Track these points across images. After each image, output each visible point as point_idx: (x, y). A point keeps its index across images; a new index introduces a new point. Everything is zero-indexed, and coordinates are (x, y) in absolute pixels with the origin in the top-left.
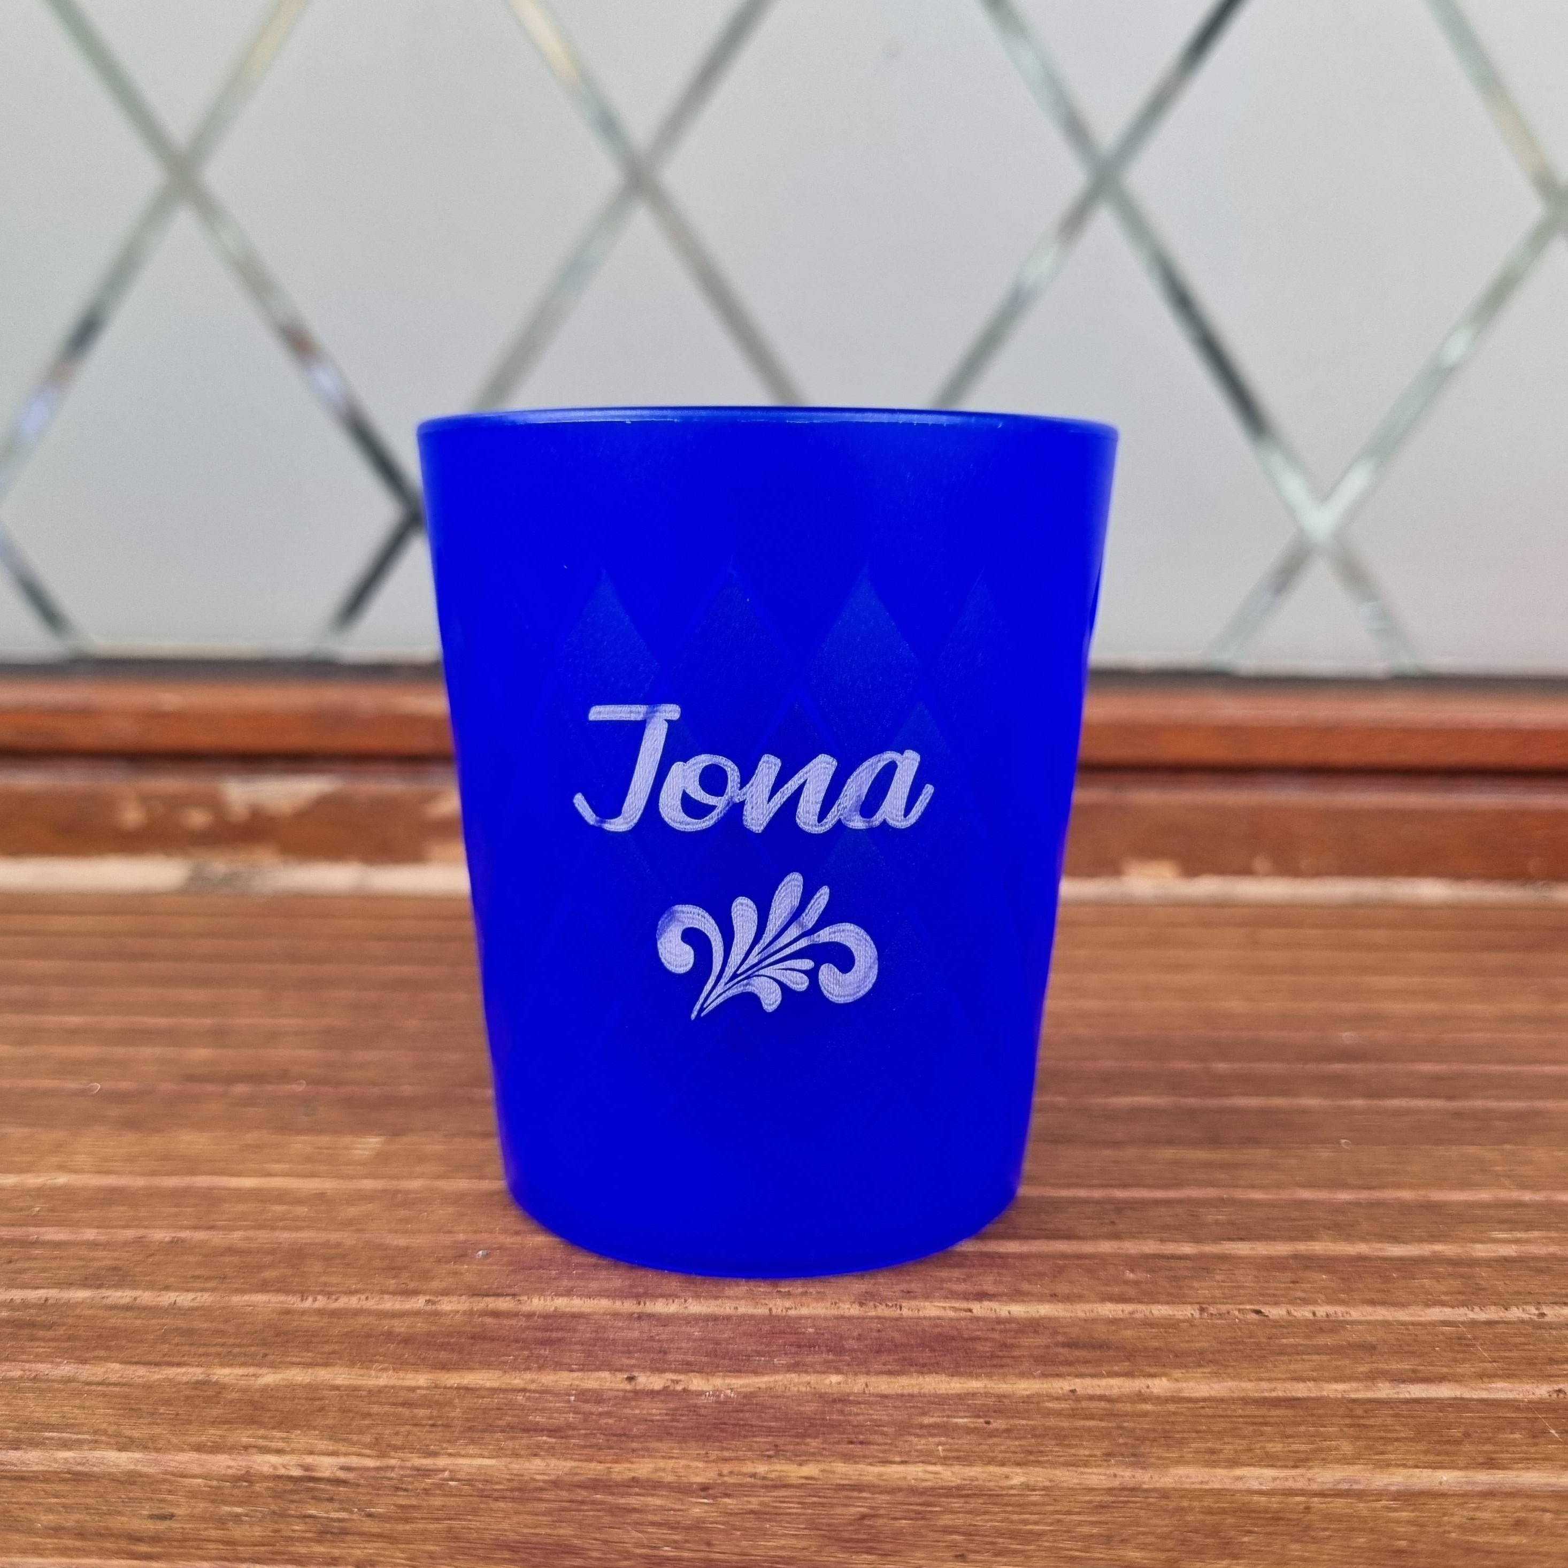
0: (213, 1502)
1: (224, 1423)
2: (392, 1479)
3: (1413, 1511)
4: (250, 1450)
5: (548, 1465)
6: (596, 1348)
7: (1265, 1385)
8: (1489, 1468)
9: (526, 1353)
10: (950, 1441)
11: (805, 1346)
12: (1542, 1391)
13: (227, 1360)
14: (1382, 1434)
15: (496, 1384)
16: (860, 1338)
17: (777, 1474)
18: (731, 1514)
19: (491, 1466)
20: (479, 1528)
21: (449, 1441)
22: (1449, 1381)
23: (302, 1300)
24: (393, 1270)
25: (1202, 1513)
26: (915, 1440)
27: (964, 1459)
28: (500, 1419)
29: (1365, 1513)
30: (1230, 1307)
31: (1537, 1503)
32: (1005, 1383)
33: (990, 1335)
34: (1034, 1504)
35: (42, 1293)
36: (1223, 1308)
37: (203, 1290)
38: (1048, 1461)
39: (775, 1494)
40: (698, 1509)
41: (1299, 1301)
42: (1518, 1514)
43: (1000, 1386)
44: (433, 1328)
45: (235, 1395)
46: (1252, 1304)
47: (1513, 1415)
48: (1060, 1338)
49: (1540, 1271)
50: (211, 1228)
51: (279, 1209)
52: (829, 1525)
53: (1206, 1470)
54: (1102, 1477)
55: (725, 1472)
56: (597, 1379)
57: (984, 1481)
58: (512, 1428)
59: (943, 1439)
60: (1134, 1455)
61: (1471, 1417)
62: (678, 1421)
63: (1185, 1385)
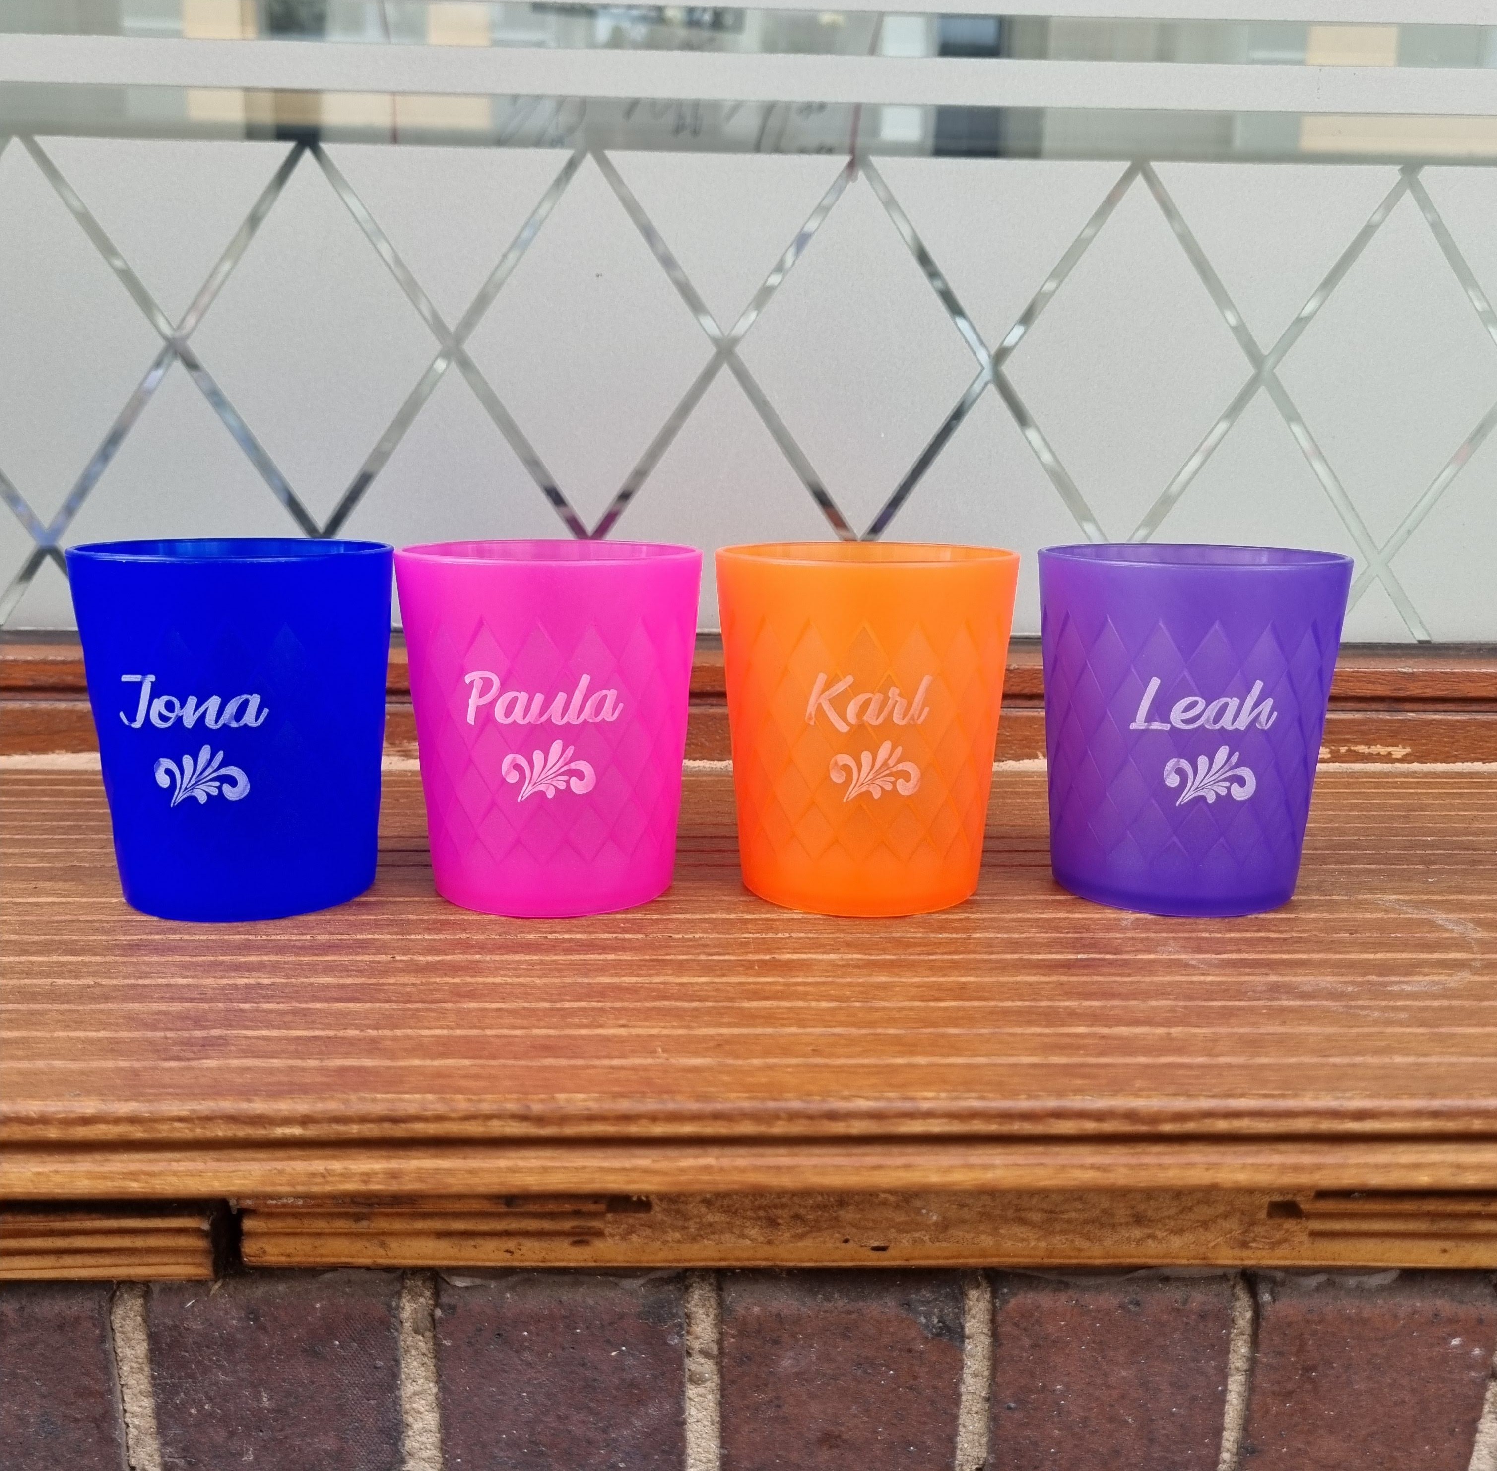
5: (354, 980)
6: (381, 949)
7: (653, 956)
9: (351, 950)
10: (516, 972)
14: (690, 969)
19: (331, 980)
20: (324, 994)
21: (315, 974)
22: (730, 955)
30: (658, 934)
32: (548, 957)
33: (550, 943)
34: (538, 986)
36: (655, 935)
38: (551, 976)
39: (439, 985)
40: (409, 989)
41: (690, 932)
42: (719, 987)
43: (545, 957)
44: (313, 944)
45: (229, 964)
46: (668, 933)
48: (579, 944)
52: (458, 992)
53: (611, 978)
59: (513, 971)
60: (585, 975)
61: (728, 964)
62: (409, 968)
63: (621, 957)
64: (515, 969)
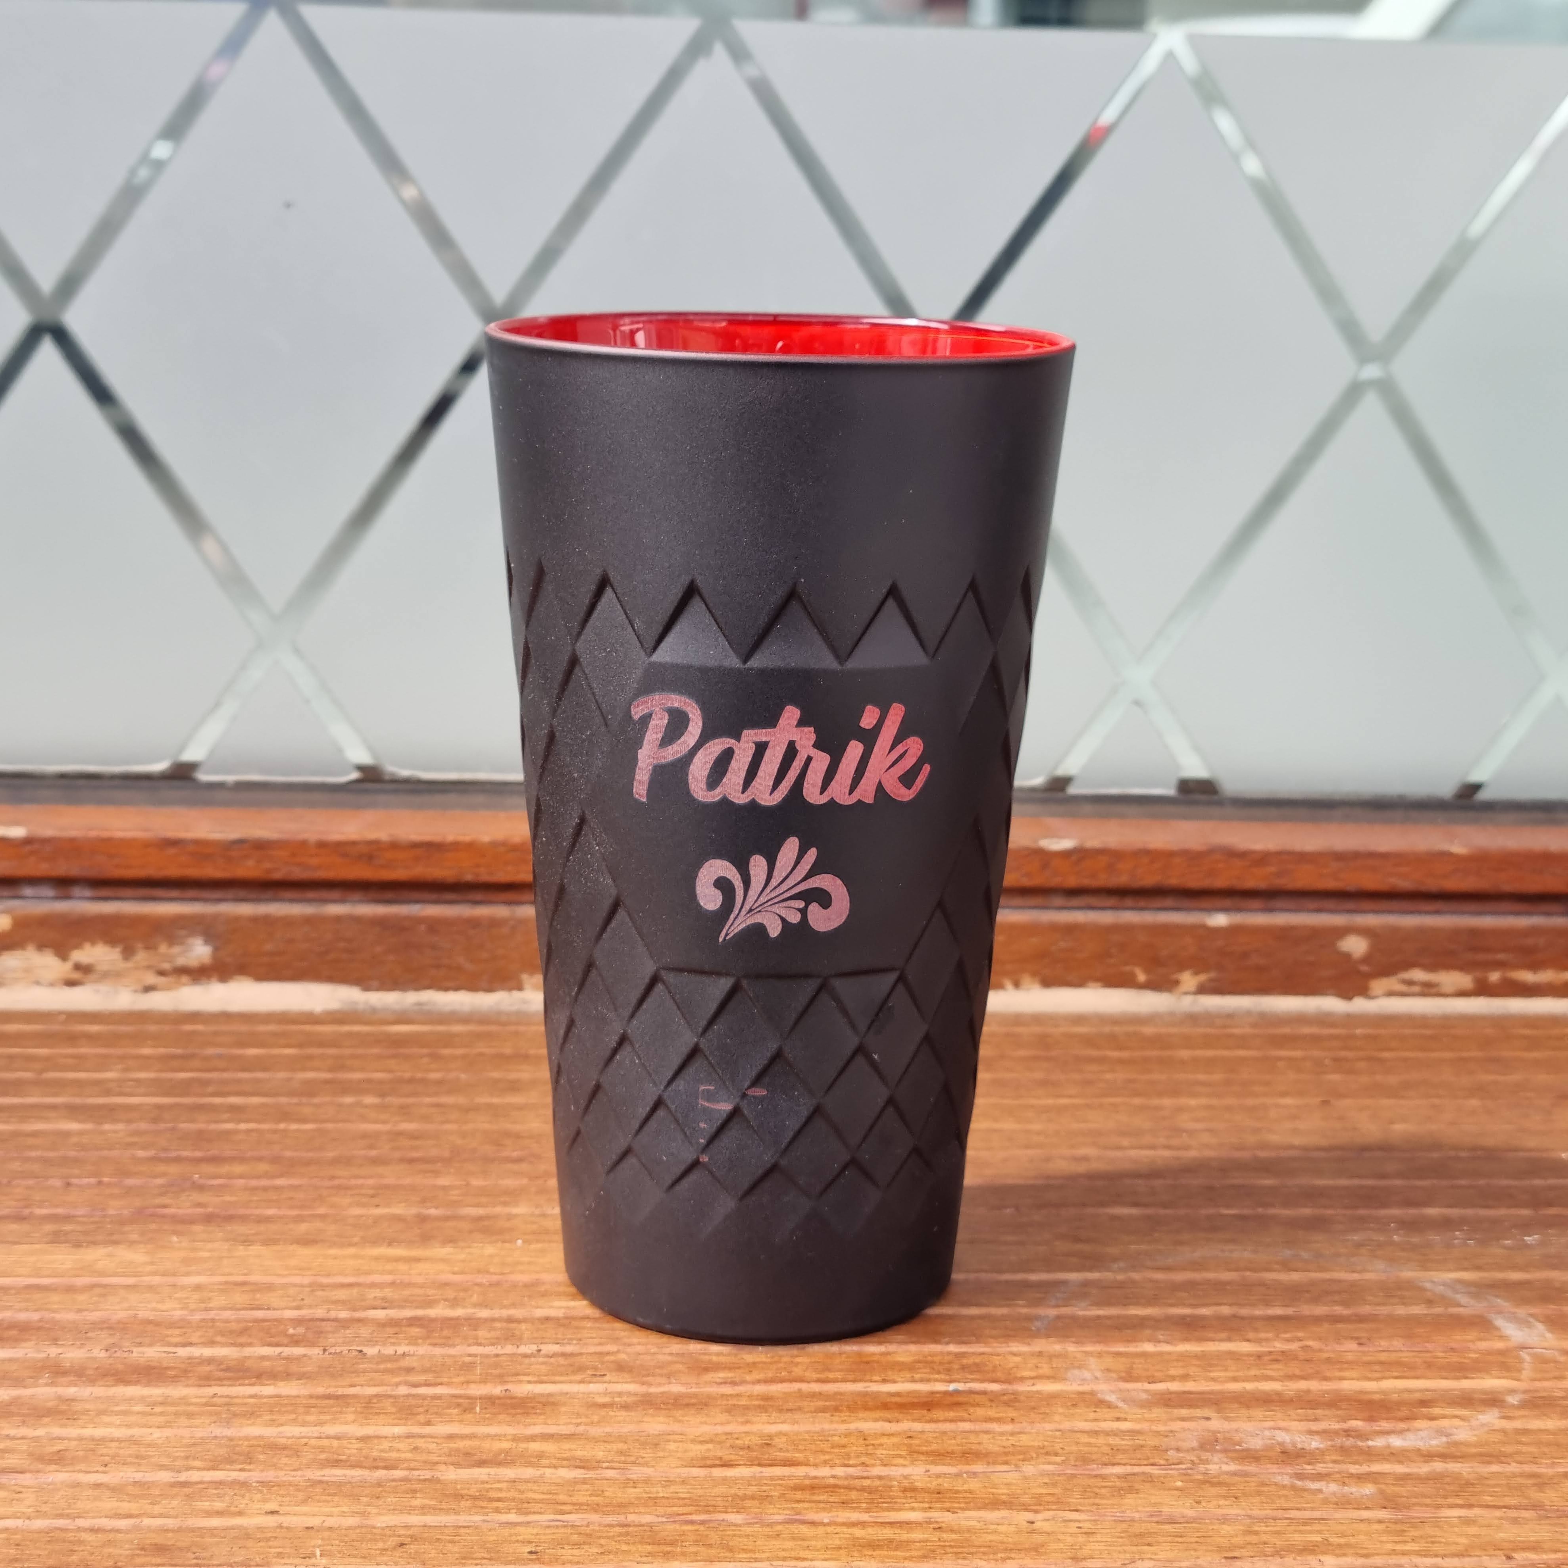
3: (362, 1444)
7: (332, 1388)
16: (97, 1368)
27: (128, 1426)
46: (358, 1346)
47: (463, 1401)
48: (222, 1367)
52: (40, 1454)
61: (439, 1403)
64: (124, 1413)
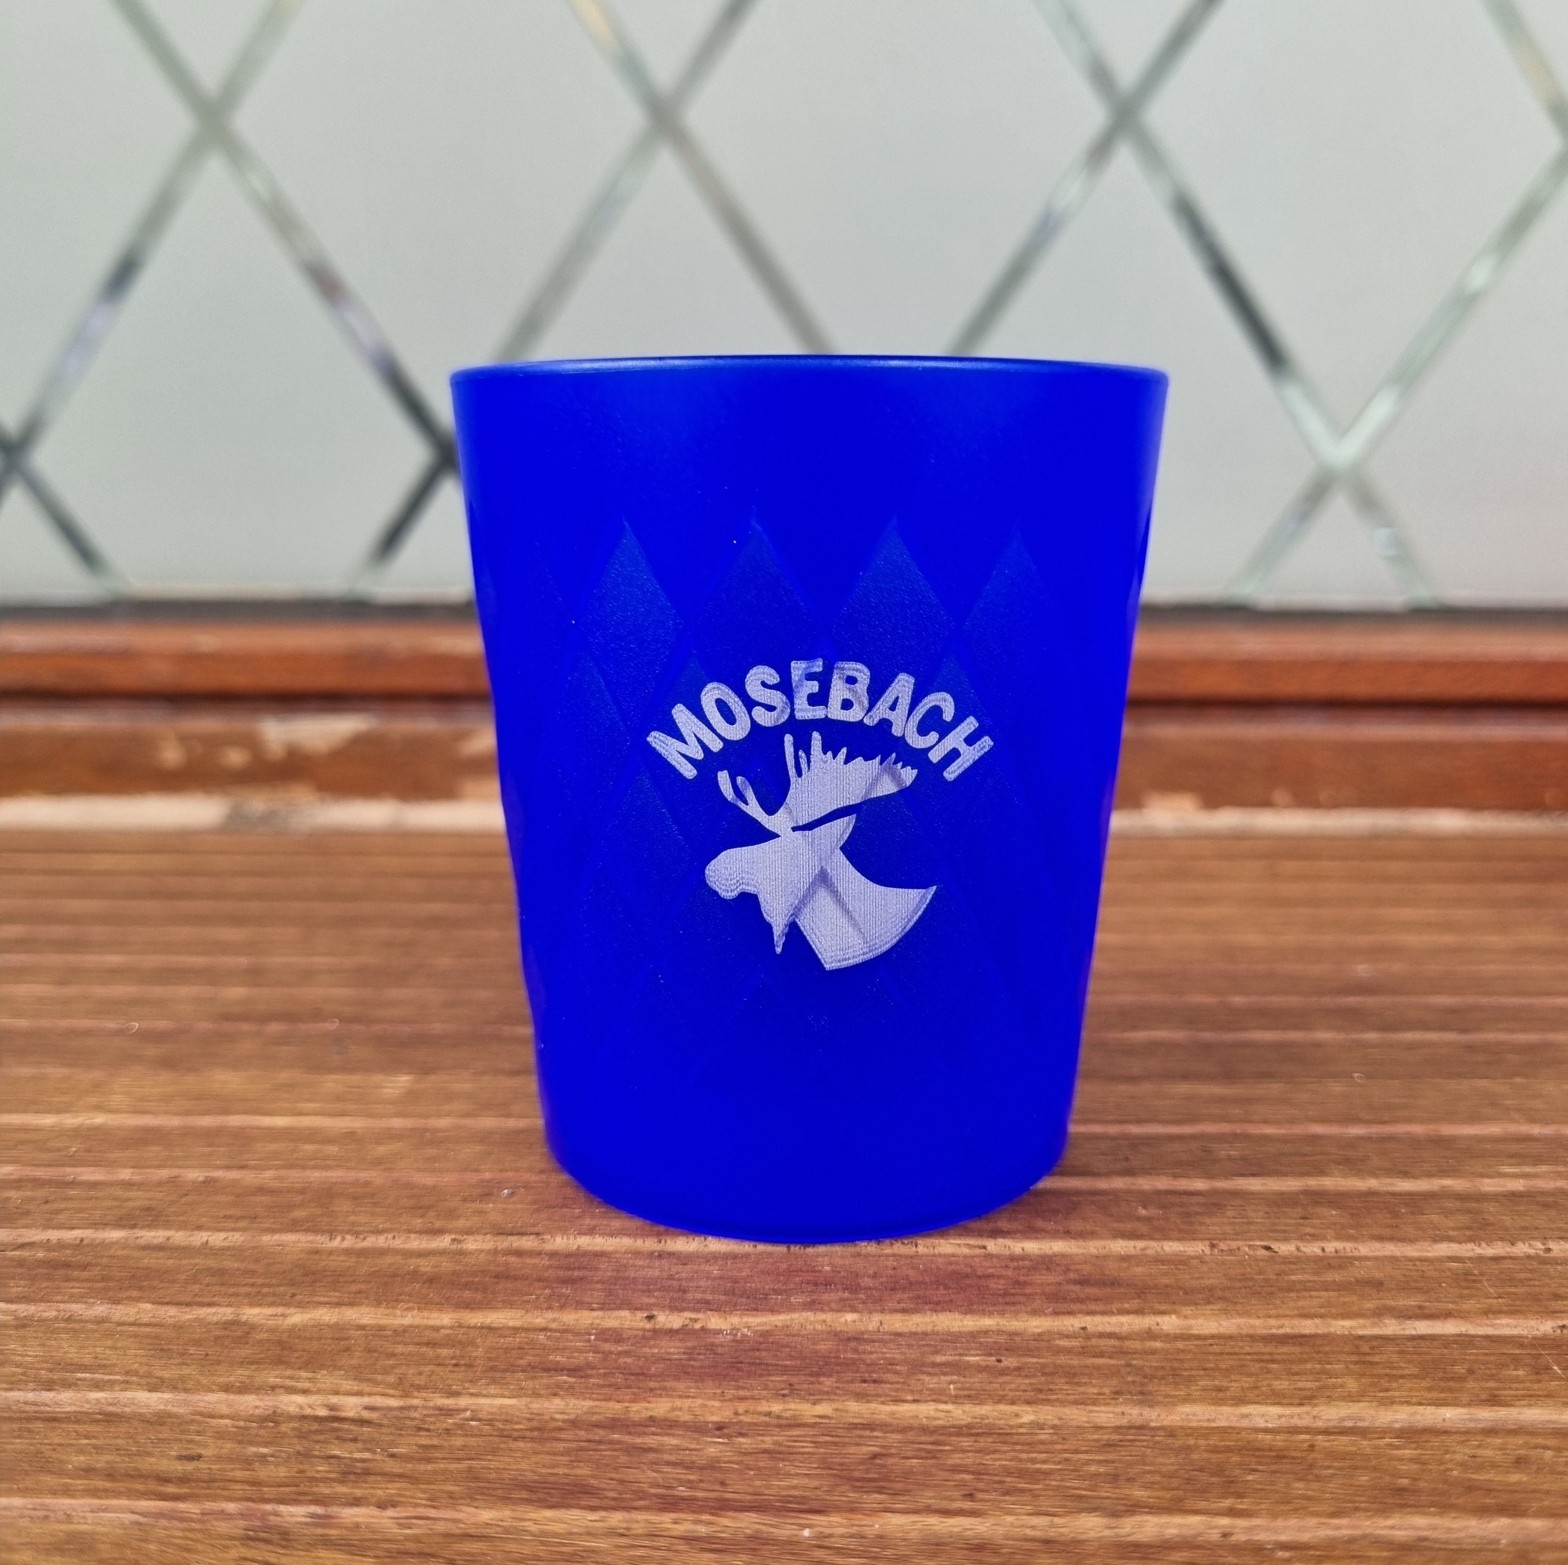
0: (240, 1442)
1: (252, 1363)
2: (414, 1419)
3: (1415, 1449)
4: (278, 1391)
5: (567, 1405)
6: (617, 1287)
7: (1273, 1322)
8: (1492, 1405)
9: (547, 1291)
10: (962, 1379)
11: (822, 1284)
12: (1546, 1327)
13: (256, 1300)
14: (1388, 1371)
15: (517, 1323)
17: (791, 1412)
18: (746, 1454)
19: (511, 1406)
20: (498, 1469)
21: (471, 1381)
22: (1455, 1317)
23: (331, 1239)
24: (420, 1209)
25: (1207, 1451)
26: (926, 1378)
28: (521, 1359)
29: (1368, 1451)
30: (1240, 1243)
31: (1539, 1441)
32: (1017, 1320)
33: (1003, 1272)
34: (1043, 1443)
35: (78, 1233)
36: (1234, 1244)
37: (234, 1230)
38: (1057, 1400)
39: (787, 1433)
40: (713, 1448)
41: (1308, 1237)
42: (1521, 1452)
43: (1012, 1323)
44: (458, 1268)
45: (263, 1336)
46: (1261, 1240)
47: (1517, 1352)
49: (1547, 1206)
50: (242, 1167)
51: (309, 1147)
52: (841, 1464)
53: (1213, 1408)
54: (1111, 1415)
55: (741, 1410)
56: (617, 1318)
57: (994, 1419)
58: (534, 1368)
59: (955, 1377)
60: (1142, 1393)
61: (1477, 1355)
62: (695, 1360)
63: (1194, 1322)
